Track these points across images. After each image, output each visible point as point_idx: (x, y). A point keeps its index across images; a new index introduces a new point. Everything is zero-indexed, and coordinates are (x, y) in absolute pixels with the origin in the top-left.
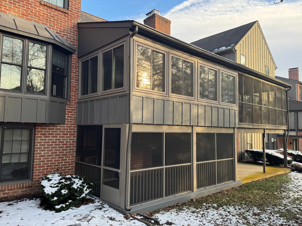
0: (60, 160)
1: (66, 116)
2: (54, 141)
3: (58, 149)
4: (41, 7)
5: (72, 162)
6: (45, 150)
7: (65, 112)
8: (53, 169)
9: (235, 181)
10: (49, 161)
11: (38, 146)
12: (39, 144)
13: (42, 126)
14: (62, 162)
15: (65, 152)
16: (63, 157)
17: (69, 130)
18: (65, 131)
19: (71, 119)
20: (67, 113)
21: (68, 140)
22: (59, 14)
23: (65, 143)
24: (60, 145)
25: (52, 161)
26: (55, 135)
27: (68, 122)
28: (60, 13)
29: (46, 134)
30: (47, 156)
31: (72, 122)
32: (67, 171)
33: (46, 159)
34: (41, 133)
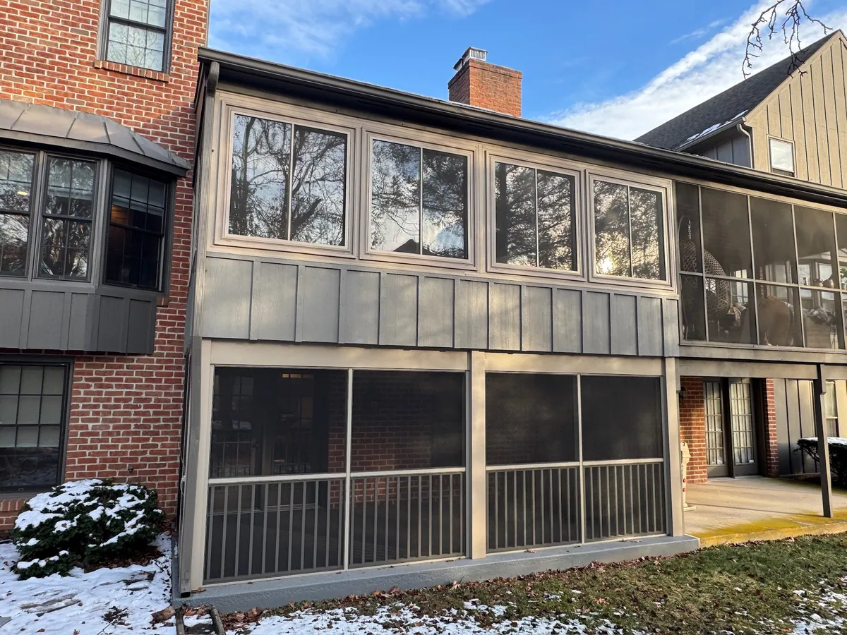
0: (138, 445)
1: (158, 333)
2: (124, 396)
3: (132, 417)
4: (97, 75)
5: (171, 452)
6: (97, 420)
7: (155, 323)
8: (118, 467)
9: (670, 535)
10: (109, 447)
11: (80, 409)
12: (81, 405)
13: (91, 359)
14: (145, 453)
15: (152, 425)
16: (148, 439)
17: (164, 370)
18: (154, 371)
19: (169, 342)
20: (158, 325)
21: (163, 397)
22: (143, 86)
23: (152, 403)
24: (140, 407)
25: (116, 447)
26: (126, 381)
27: (162, 349)
28: (146, 82)
29: (101, 380)
30: (102, 435)
31: (172, 349)
32: (157, 475)
33: (100, 441)
34: (87, 377)
